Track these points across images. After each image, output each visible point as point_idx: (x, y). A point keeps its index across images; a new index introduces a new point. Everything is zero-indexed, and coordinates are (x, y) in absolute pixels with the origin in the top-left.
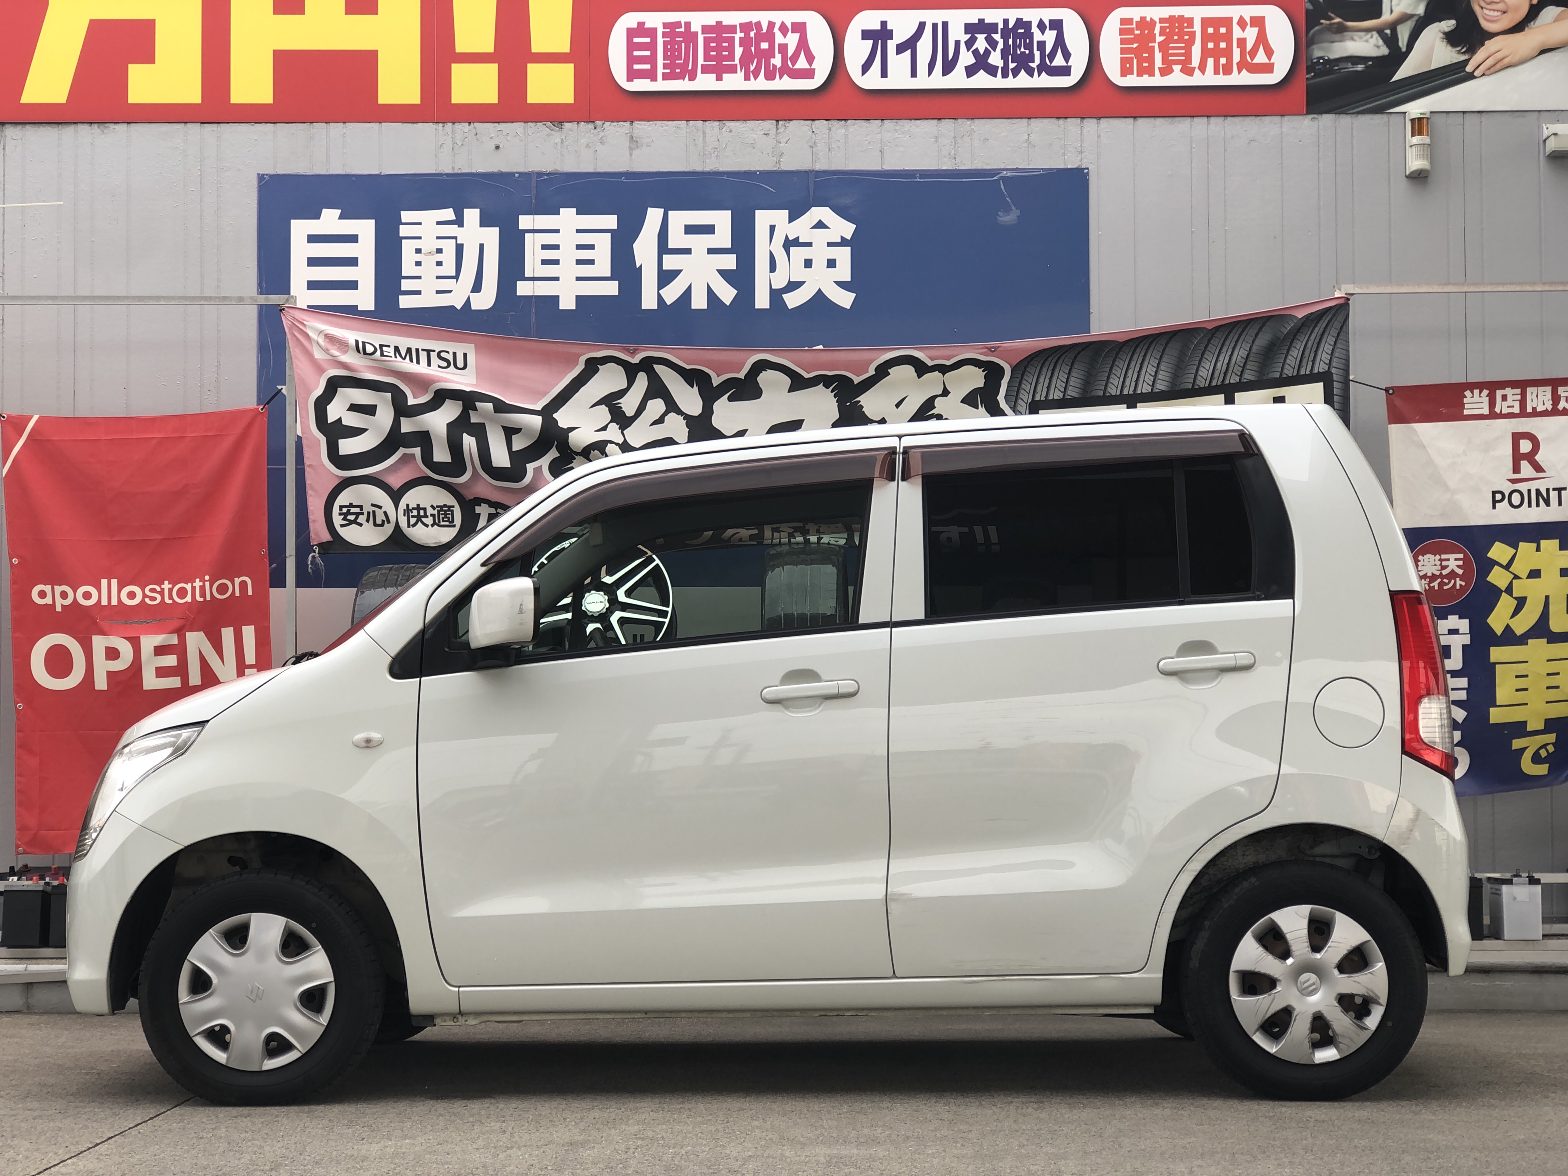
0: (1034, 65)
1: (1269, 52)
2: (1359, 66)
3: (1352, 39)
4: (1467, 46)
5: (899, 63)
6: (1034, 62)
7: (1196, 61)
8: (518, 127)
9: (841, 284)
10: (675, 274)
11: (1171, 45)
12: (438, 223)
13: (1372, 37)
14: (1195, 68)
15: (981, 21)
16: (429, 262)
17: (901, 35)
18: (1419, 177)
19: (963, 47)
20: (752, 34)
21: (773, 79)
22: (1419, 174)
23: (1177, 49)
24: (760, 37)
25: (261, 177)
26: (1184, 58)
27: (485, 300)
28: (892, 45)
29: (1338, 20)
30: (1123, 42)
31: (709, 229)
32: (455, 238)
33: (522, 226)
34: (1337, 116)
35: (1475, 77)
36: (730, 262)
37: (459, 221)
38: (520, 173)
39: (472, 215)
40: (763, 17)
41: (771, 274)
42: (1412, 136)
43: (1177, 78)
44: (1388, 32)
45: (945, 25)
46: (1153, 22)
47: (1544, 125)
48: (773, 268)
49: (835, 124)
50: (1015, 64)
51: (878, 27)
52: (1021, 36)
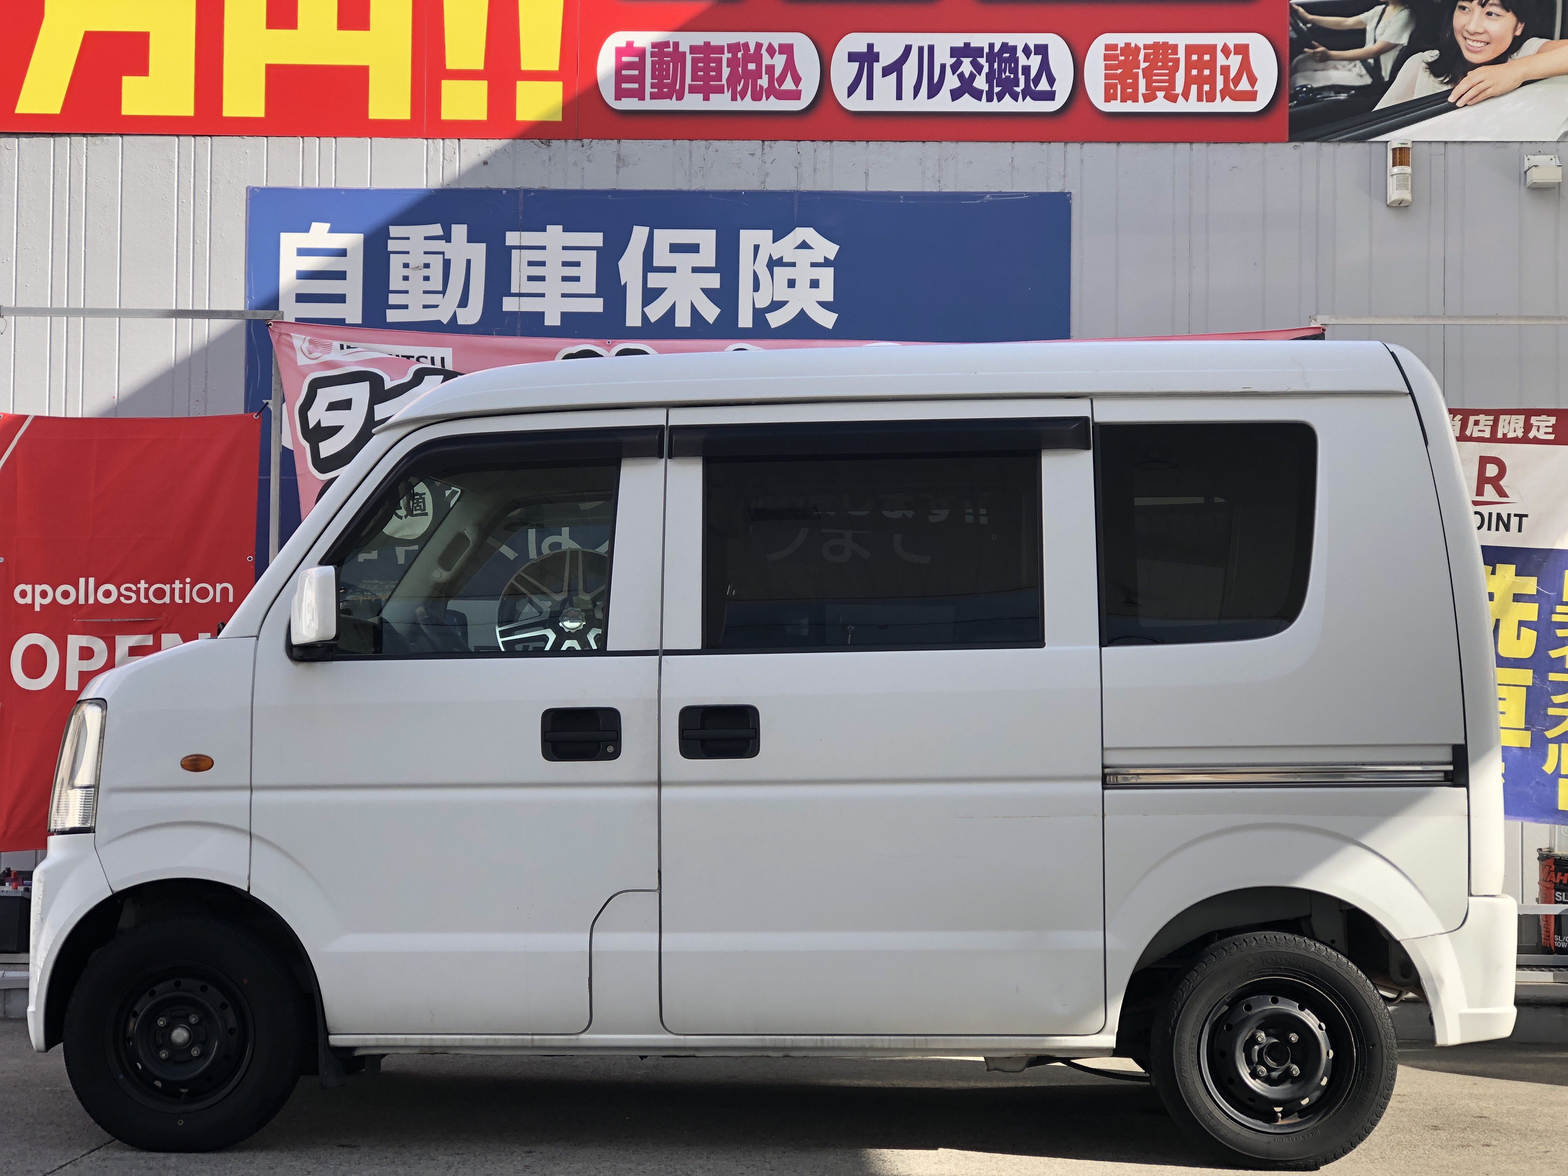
0: (1018, 89)
1: (1253, 80)
2: (1342, 95)
3: (1336, 68)
4: (1450, 77)
5: (885, 86)
6: (1018, 86)
7: (1179, 88)
8: (507, 144)
9: (823, 304)
10: (660, 292)
11: (1155, 71)
12: (426, 238)
13: (1355, 66)
14: (1179, 94)
15: (967, 45)
16: (416, 276)
17: (887, 58)
18: (1400, 206)
19: (948, 70)
20: (740, 55)
21: (760, 99)
22: (1400, 204)
23: (1160, 75)
24: (748, 58)
25: (250, 190)
26: (1167, 84)
27: (471, 315)
28: (878, 68)
29: (1321, 49)
30: (1107, 67)
31: (694, 248)
32: (443, 253)
33: (508, 243)
34: (1319, 144)
35: (1458, 108)
36: (714, 281)
37: (447, 237)
38: (507, 190)
39: (460, 231)
40: (751, 38)
41: (754, 293)
42: (1394, 166)
43: (1160, 105)
44: (1371, 61)
45: (931, 48)
46: (1137, 49)
47: (1525, 156)
48: (756, 288)
49: (820, 144)
50: (1000, 88)
51: (865, 50)
52: (1006, 60)
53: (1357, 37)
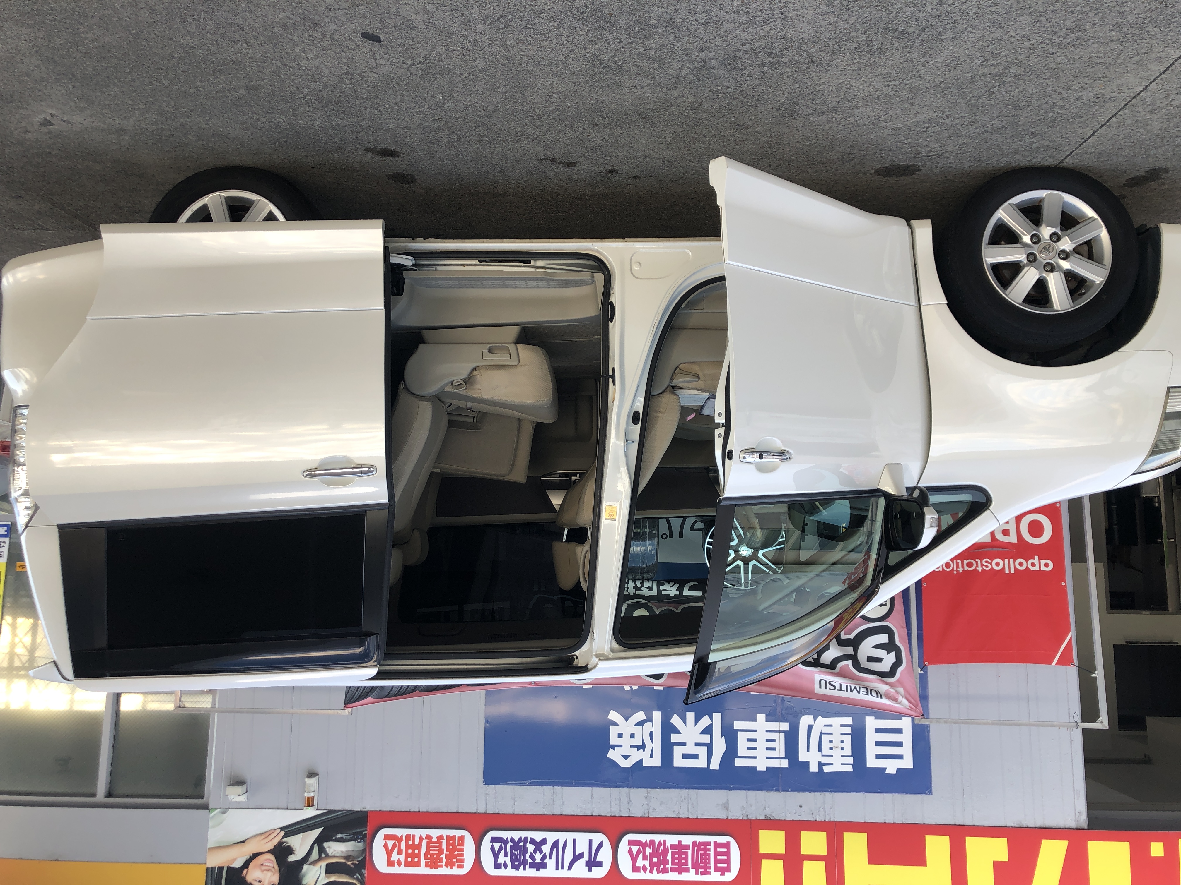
0: (510, 844)
1: (386, 846)
2: (339, 837)
3: (342, 852)
4: (282, 846)
5: (582, 847)
6: (510, 846)
7: (425, 842)
8: (790, 817)
9: (615, 724)
10: (703, 732)
11: (437, 852)
12: (832, 764)
13: (332, 853)
14: (425, 839)
15: (538, 870)
16: (837, 743)
17: (581, 864)
18: (312, 774)
19: (548, 855)
20: (662, 866)
21: (651, 841)
22: (311, 776)
23: (434, 851)
24: (657, 865)
25: (930, 793)
26: (431, 845)
27: (806, 720)
28: (586, 858)
29: (349, 863)
30: (462, 855)
31: (686, 756)
32: (823, 756)
33: (787, 761)
34: (352, 810)
35: (280, 828)
36: (674, 738)
37: (821, 765)
38: (788, 791)
39: (814, 768)
40: (656, 876)
41: (652, 731)
42: (313, 797)
43: (435, 833)
45: (557, 868)
46: (446, 865)
47: (247, 801)
48: (651, 734)
49: (617, 814)
50: (520, 844)
51: (593, 868)
52: (517, 860)
53: (331, 869)
